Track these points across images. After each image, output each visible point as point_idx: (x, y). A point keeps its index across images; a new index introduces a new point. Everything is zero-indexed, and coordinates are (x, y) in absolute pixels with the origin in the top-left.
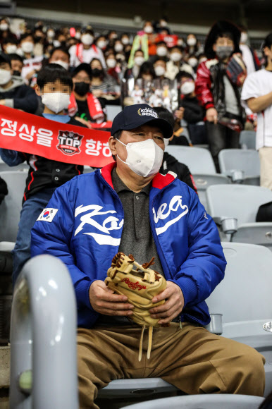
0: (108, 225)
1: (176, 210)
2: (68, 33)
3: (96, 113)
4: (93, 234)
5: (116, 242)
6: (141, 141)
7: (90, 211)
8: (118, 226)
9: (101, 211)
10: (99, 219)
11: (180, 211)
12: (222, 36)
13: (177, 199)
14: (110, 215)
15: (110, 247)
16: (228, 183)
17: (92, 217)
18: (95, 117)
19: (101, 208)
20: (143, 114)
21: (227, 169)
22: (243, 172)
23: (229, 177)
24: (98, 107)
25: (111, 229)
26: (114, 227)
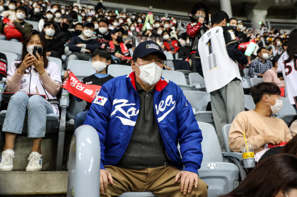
0: (130, 113)
1: (169, 105)
2: (115, 12)
3: (125, 51)
4: (121, 118)
5: (133, 123)
6: (148, 63)
7: (121, 103)
8: (136, 113)
9: (127, 103)
10: (126, 109)
11: (172, 105)
12: (199, 10)
13: (170, 97)
14: (132, 106)
15: (129, 127)
16: (193, 90)
17: (122, 107)
18: (124, 53)
19: (127, 101)
20: (149, 47)
21: (193, 83)
22: (201, 85)
23: (193, 87)
24: (126, 48)
25: (131, 115)
26: (133, 114)
